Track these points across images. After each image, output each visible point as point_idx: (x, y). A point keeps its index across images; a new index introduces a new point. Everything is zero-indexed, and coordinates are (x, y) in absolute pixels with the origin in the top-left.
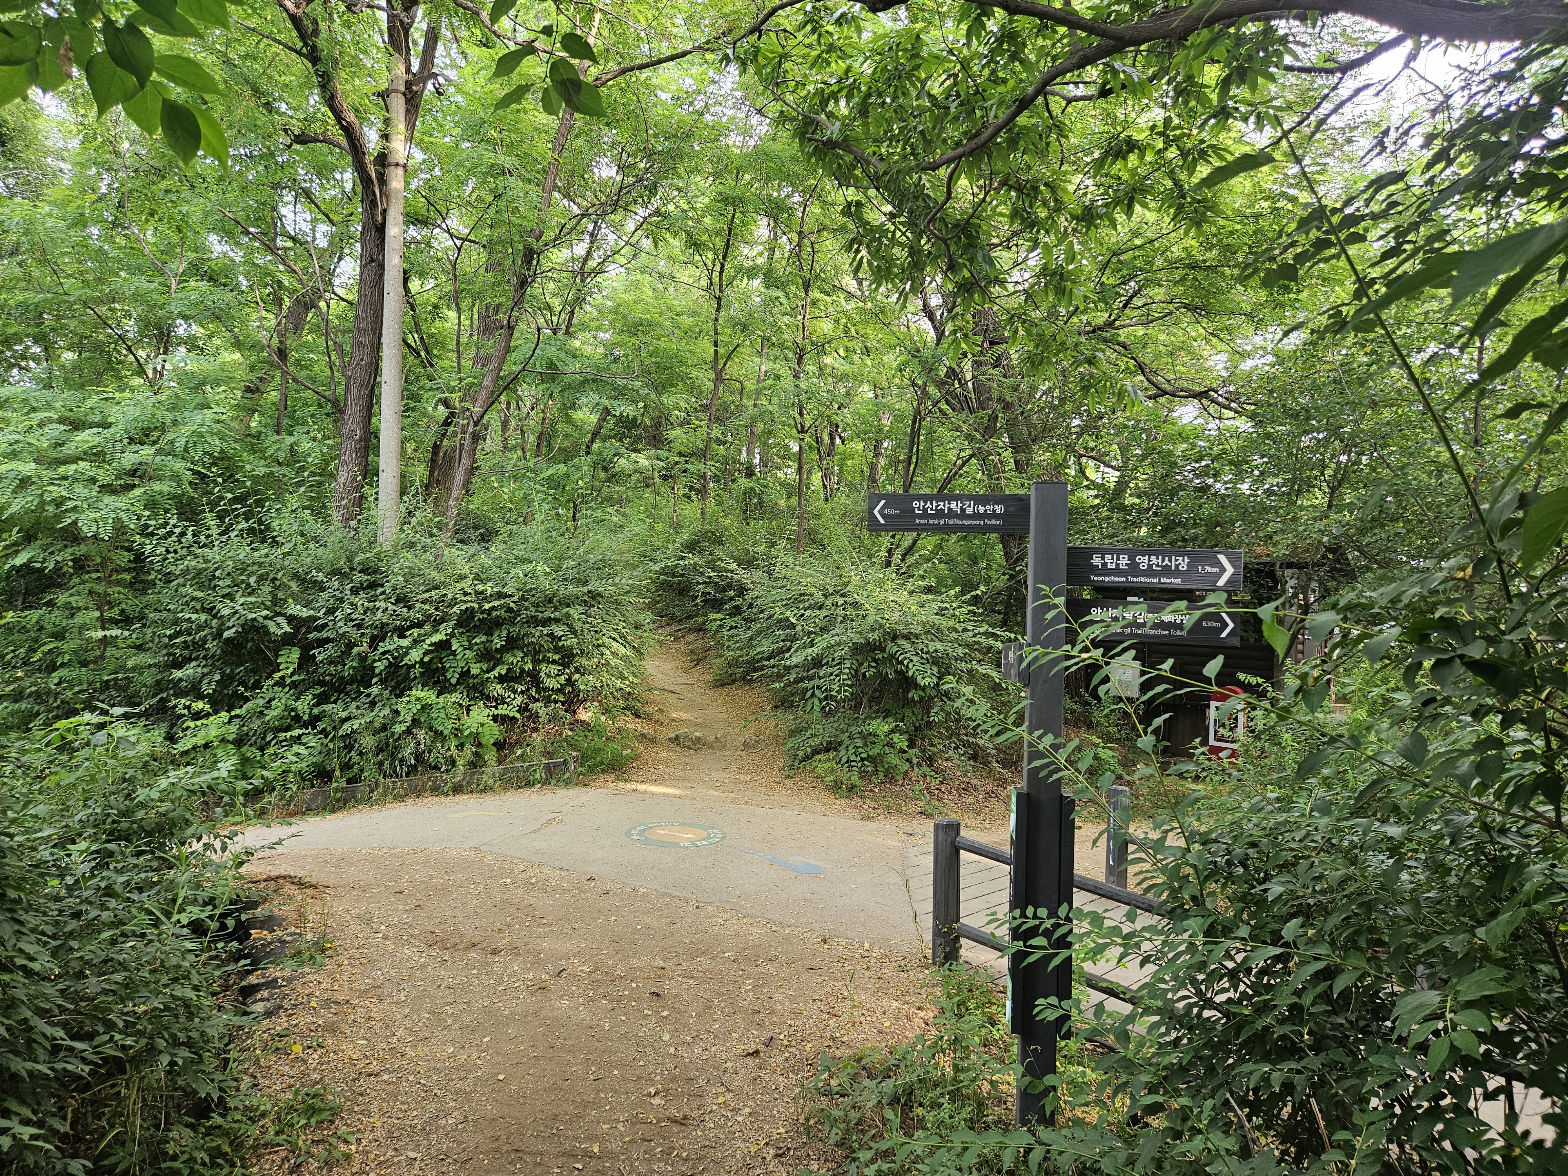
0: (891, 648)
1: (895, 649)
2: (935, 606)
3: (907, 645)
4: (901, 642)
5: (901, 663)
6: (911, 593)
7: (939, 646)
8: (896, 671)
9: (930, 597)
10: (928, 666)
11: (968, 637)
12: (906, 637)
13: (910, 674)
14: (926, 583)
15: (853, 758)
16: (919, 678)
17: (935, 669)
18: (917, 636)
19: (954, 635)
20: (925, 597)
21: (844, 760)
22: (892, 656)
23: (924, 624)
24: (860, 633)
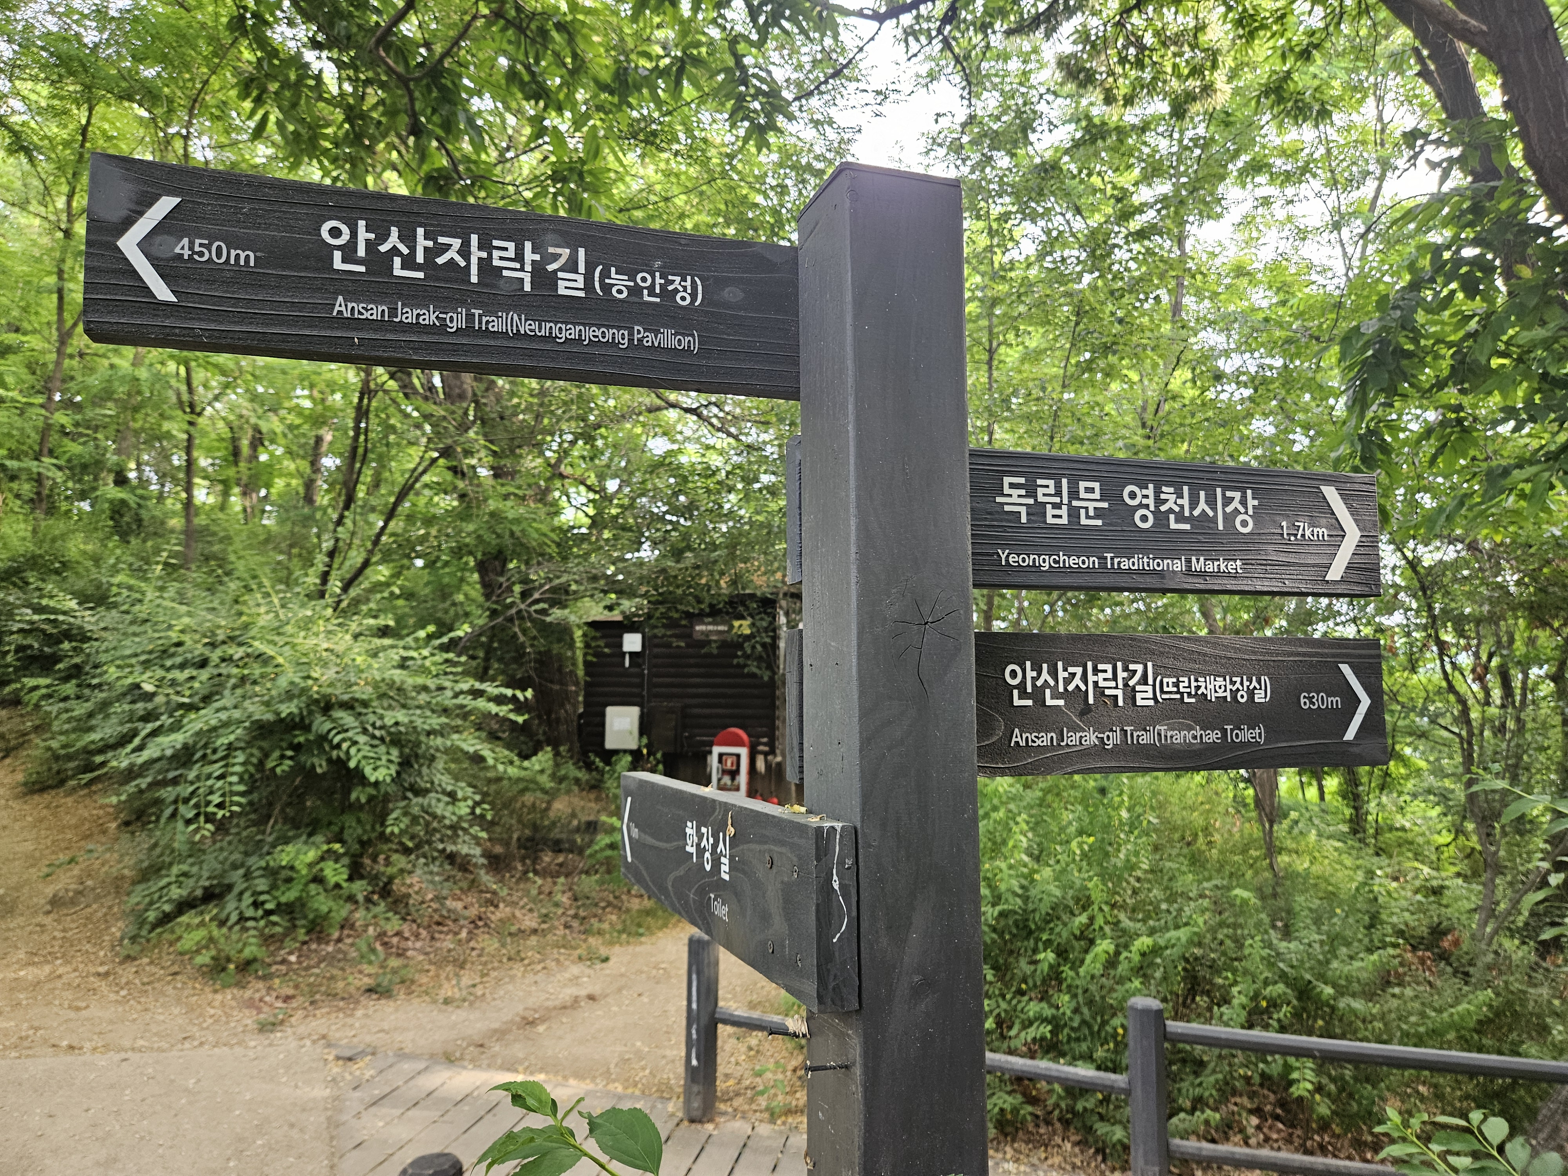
0: (321, 724)
1: (328, 725)
2: (395, 655)
3: (346, 718)
4: (338, 714)
5: (338, 746)
6: (356, 637)
7: (401, 716)
8: (330, 761)
9: (387, 642)
10: (382, 749)
11: (446, 699)
12: (348, 706)
13: (352, 764)
14: (381, 622)
15: (250, 913)
16: (368, 771)
17: (395, 753)
18: (365, 704)
19: (423, 698)
20: (378, 642)
21: (234, 918)
22: (323, 738)
23: (376, 685)
24: (267, 704)
